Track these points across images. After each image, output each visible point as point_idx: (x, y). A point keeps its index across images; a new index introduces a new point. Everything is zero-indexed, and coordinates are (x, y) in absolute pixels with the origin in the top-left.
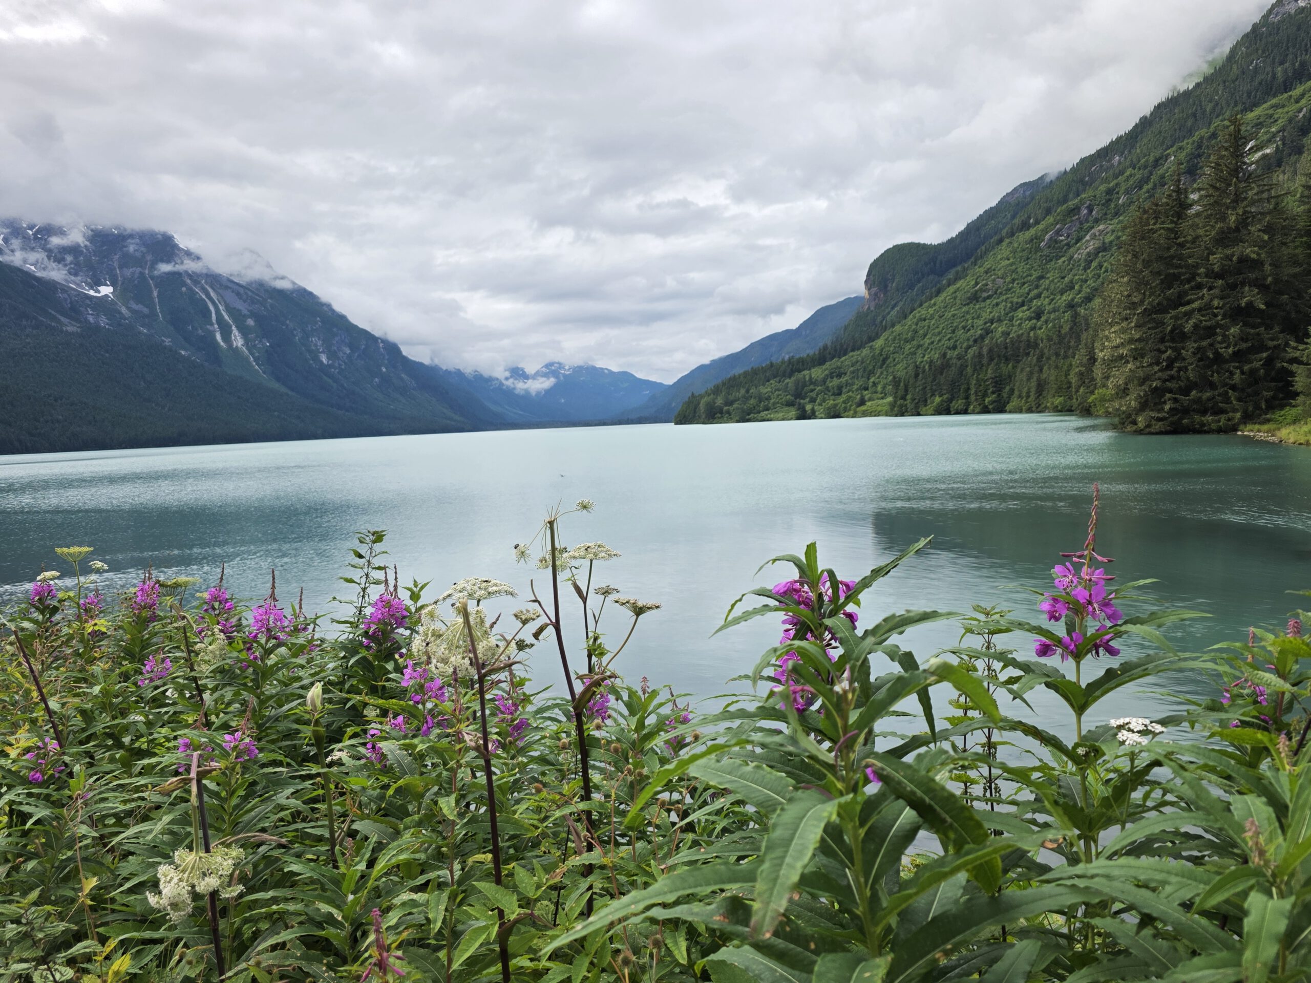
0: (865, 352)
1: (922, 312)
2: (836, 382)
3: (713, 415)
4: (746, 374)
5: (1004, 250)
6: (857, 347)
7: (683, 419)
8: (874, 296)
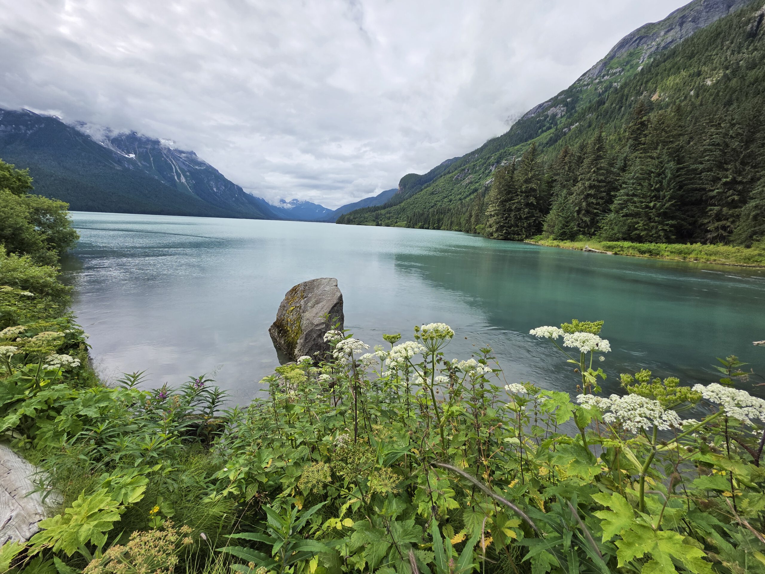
0: (398, 207)
1: (417, 196)
2: (388, 215)
3: (349, 222)
4: (360, 210)
5: (442, 180)
6: (395, 205)
7: (339, 222)
8: (401, 189)
